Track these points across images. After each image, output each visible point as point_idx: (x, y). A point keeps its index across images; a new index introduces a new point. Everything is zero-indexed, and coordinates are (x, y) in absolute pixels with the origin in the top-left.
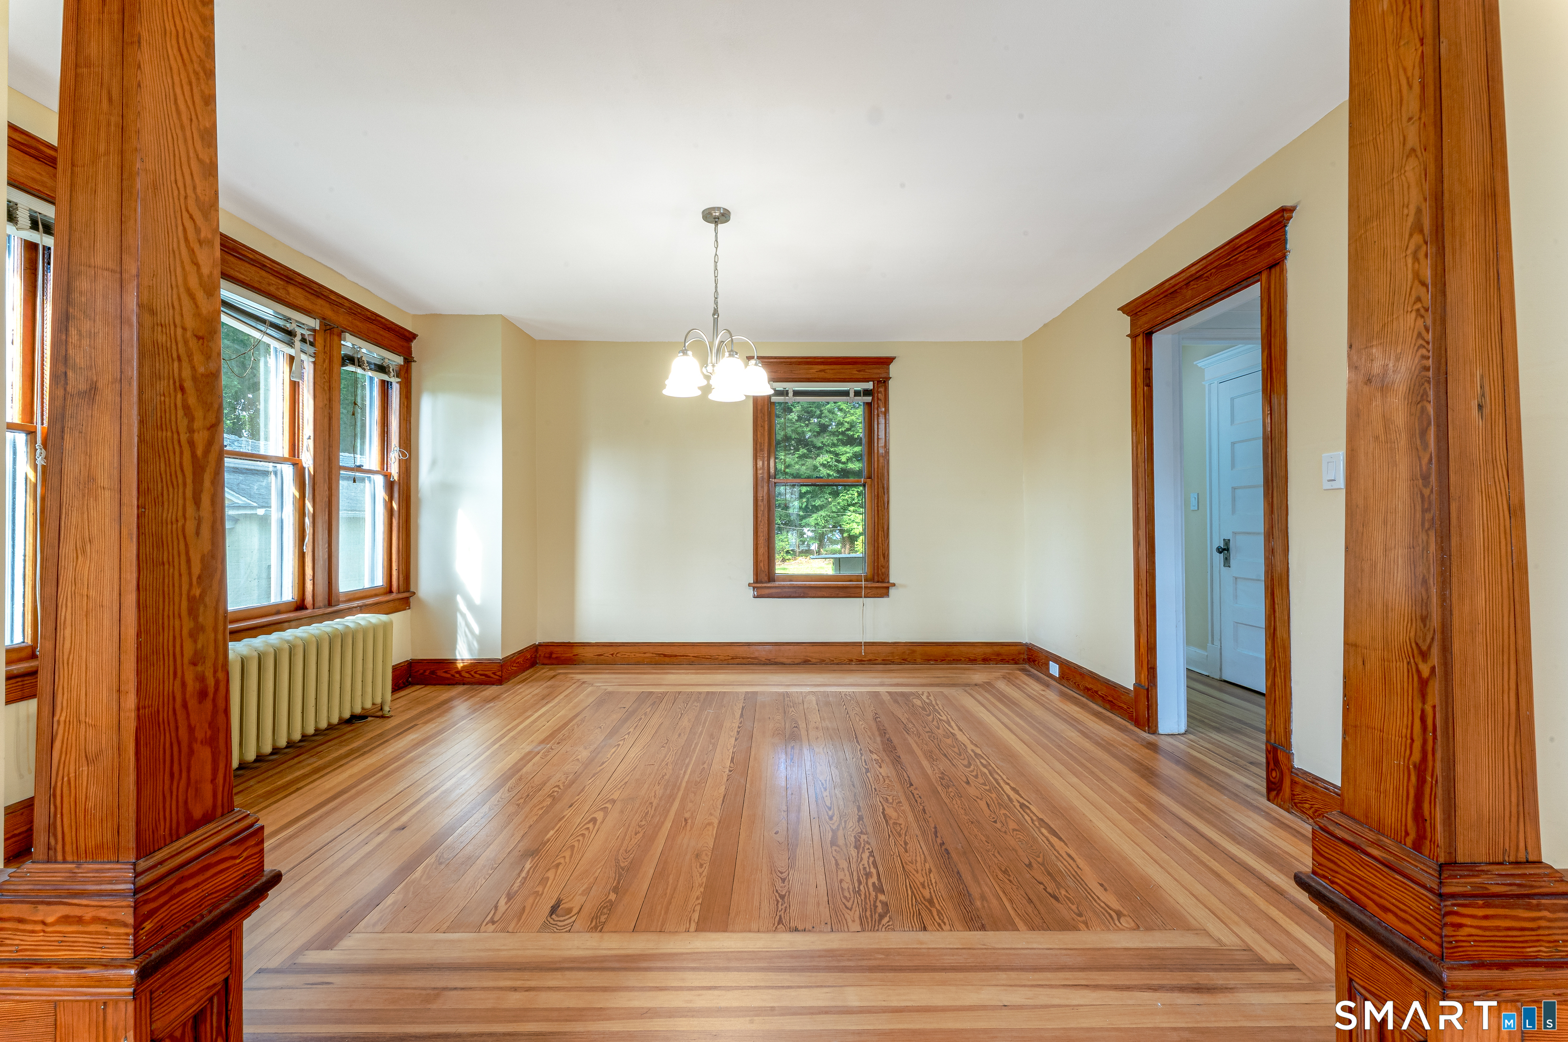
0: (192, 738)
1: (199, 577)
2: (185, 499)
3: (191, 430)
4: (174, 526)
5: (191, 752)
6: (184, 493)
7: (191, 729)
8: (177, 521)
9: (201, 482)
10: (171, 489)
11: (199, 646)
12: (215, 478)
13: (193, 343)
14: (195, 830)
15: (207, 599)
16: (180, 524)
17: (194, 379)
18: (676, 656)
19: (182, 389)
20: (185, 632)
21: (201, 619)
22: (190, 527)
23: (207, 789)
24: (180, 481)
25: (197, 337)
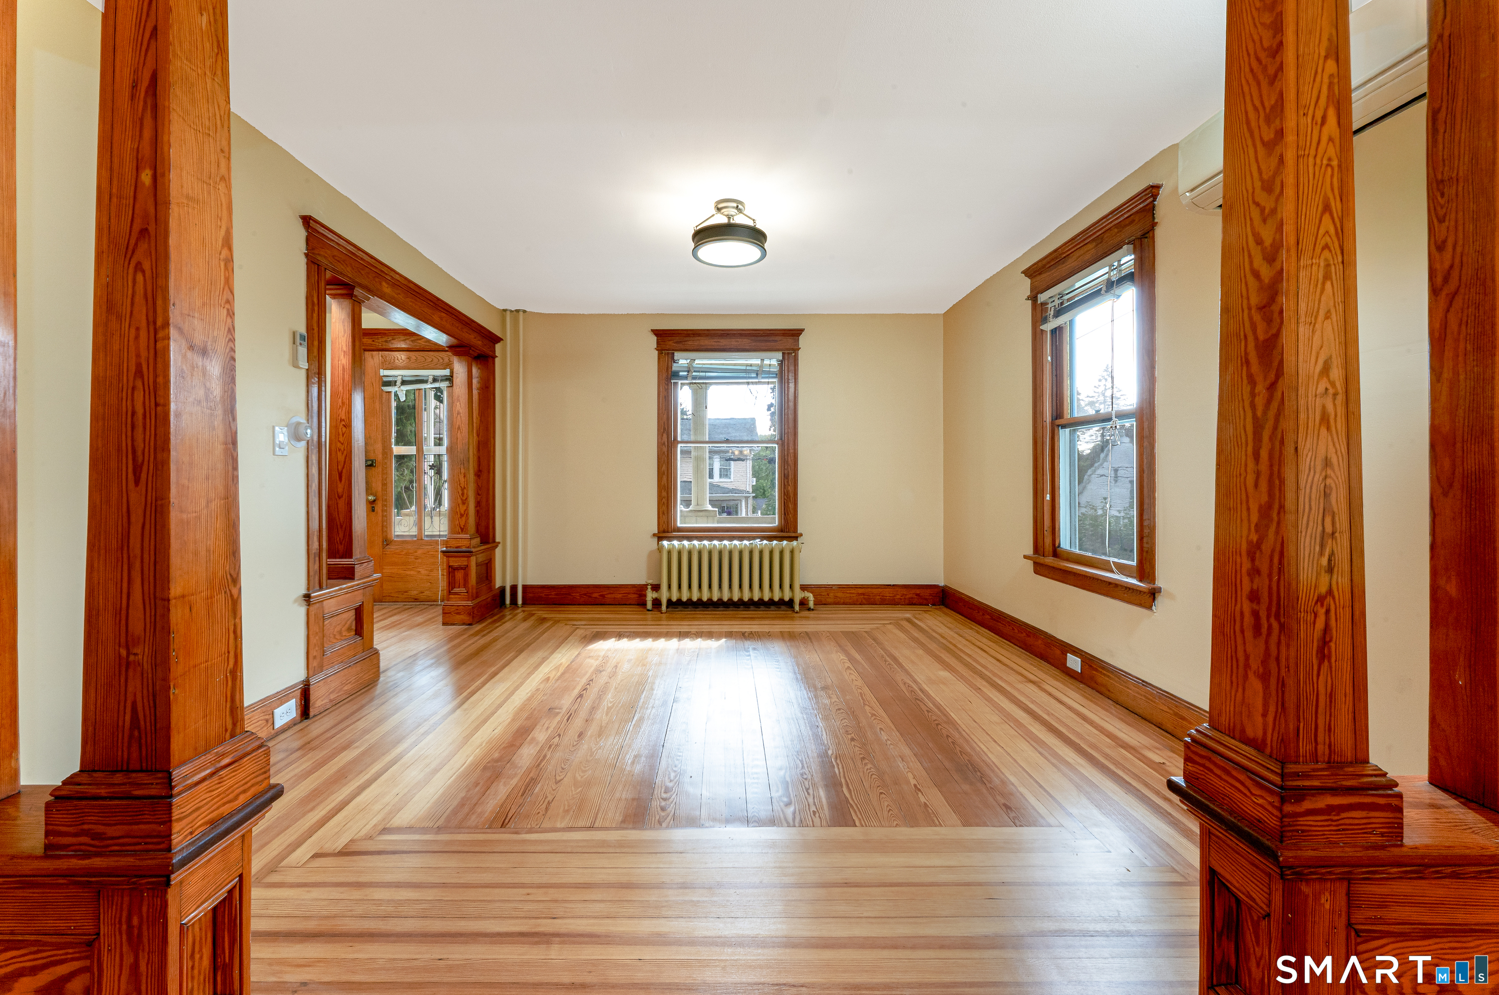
0: (1247, 666)
1: (1256, 525)
2: (1246, 455)
3: (1253, 395)
4: (1238, 479)
6: (1246, 451)
7: (1247, 657)
8: (1240, 475)
9: (1260, 441)
10: (1236, 448)
11: (1255, 587)
12: (1273, 433)
13: (1257, 317)
14: (1246, 745)
15: (1263, 547)
16: (1242, 477)
17: (1259, 347)
19: (1248, 362)
20: (1244, 570)
21: (1257, 563)
23: (1259, 720)
24: (1244, 441)
25: (1261, 308)
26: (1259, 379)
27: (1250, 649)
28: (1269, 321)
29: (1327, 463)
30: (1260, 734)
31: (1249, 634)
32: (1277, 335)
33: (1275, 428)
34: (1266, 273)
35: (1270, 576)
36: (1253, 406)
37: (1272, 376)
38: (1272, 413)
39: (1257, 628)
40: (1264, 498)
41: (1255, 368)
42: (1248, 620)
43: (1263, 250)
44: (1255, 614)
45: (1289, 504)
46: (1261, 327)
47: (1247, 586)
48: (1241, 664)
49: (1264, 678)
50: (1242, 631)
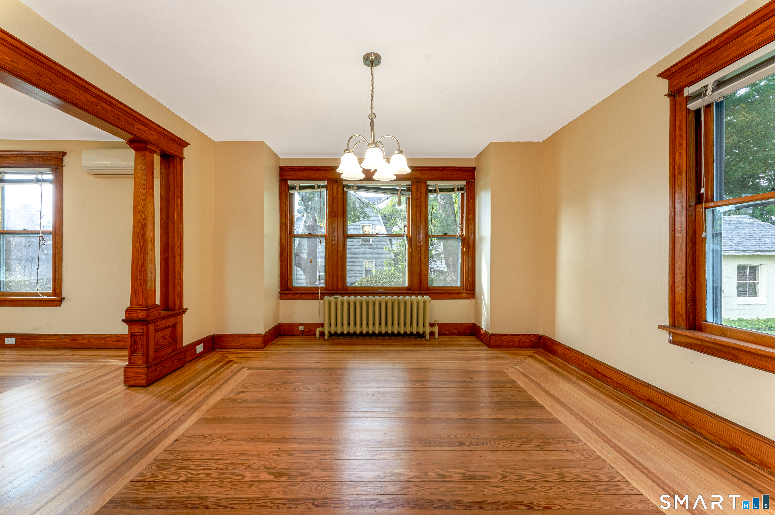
0: (139, 292)
3: (140, 243)
5: (139, 294)
7: (139, 290)
13: (141, 230)
14: (137, 306)
17: (141, 235)
18: (605, 376)
19: (139, 237)
22: (139, 259)
23: (141, 300)
25: (141, 228)
26: (141, 240)
27: (139, 289)
28: (143, 231)
29: (151, 256)
30: (142, 303)
31: (139, 286)
32: (145, 234)
33: (145, 250)
34: (143, 222)
35: (143, 275)
36: (140, 246)
37: (144, 241)
38: (144, 247)
39: (141, 285)
40: (142, 262)
41: (140, 238)
42: (139, 283)
43: (142, 218)
44: (141, 283)
45: (147, 263)
46: (142, 232)
47: (139, 278)
48: (138, 292)
49: (142, 293)
50: (138, 286)
